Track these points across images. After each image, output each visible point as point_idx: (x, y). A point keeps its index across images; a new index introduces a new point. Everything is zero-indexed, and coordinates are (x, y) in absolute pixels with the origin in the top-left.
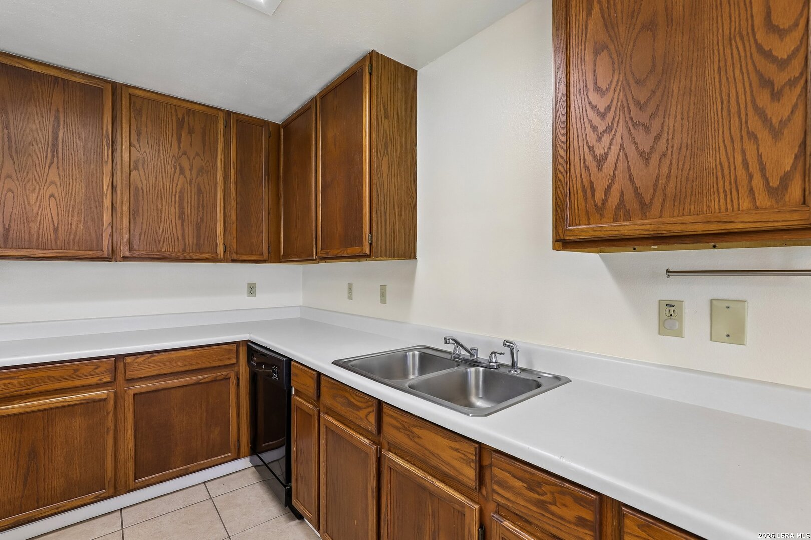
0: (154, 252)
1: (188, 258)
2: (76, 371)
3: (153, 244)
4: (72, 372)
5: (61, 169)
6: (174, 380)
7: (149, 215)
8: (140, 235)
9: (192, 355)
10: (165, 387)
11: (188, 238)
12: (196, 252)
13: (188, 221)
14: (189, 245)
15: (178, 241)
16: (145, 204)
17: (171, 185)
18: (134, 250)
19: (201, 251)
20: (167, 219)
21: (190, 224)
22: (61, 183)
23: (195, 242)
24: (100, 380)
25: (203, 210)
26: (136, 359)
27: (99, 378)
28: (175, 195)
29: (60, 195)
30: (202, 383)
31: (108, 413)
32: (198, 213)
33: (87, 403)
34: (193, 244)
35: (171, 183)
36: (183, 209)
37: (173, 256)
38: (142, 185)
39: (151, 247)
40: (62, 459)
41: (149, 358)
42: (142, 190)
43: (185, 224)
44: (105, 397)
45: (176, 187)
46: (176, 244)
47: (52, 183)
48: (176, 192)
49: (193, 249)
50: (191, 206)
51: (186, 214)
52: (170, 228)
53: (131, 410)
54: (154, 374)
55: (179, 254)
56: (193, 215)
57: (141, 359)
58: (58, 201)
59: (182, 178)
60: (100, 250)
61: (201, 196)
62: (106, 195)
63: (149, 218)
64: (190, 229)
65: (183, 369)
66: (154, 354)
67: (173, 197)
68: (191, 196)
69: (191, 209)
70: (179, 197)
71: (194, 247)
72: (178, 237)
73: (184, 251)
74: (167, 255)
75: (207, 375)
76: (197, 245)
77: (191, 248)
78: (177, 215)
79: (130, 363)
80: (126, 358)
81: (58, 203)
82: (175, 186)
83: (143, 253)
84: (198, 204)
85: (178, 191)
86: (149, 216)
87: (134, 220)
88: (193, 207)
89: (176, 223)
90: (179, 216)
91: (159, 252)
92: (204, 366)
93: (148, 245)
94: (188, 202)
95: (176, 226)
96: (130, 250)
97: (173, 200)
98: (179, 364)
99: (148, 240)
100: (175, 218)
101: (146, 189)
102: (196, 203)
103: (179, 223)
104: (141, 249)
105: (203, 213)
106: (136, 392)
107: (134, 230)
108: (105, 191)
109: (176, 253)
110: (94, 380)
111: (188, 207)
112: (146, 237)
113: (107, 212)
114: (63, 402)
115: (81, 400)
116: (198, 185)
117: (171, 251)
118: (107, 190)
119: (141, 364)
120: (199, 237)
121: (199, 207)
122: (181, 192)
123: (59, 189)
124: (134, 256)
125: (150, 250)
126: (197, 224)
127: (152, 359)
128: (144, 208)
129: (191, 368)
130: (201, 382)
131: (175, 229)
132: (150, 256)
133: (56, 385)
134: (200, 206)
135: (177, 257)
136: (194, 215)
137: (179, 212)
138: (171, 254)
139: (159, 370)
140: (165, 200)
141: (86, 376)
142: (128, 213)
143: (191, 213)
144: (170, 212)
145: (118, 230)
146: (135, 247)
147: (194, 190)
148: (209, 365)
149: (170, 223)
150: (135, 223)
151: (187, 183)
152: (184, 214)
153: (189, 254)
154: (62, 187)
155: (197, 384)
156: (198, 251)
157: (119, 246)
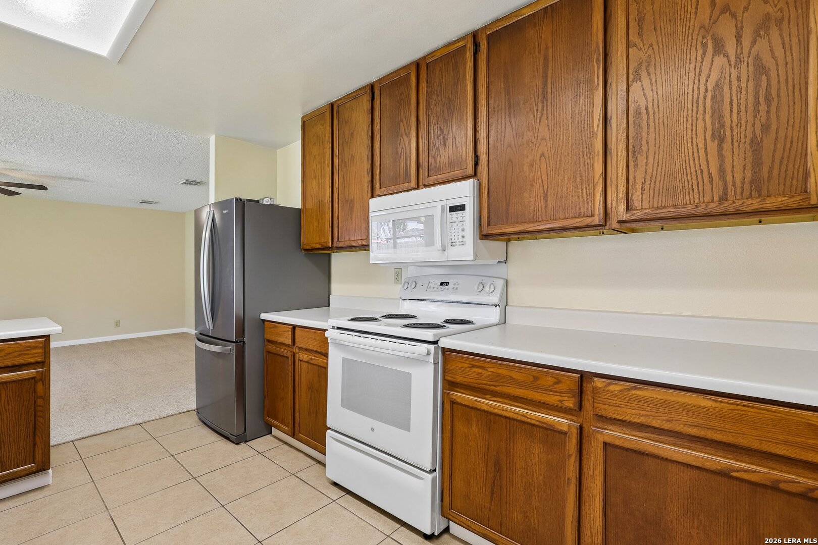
0: (665, 207)
1: (731, 209)
2: (536, 378)
3: (664, 195)
4: (531, 379)
5: (550, 118)
6: (675, 445)
7: (657, 146)
8: (644, 183)
9: (713, 408)
10: (656, 452)
11: (733, 171)
12: (750, 197)
13: (732, 138)
14: (734, 184)
15: (711, 181)
16: (652, 130)
17: (697, 82)
18: (635, 209)
19: (764, 193)
20: (690, 145)
21: (736, 144)
22: (551, 136)
23: (748, 176)
24: (561, 401)
25: (769, 106)
26: (609, 384)
27: (560, 398)
28: (705, 98)
29: (549, 151)
30: (737, 479)
31: (570, 456)
32: (755, 117)
33: (546, 429)
34: (743, 182)
35: (697, 77)
36: (721, 117)
37: (700, 210)
38: (647, 101)
39: (660, 200)
40: (521, 490)
41: (628, 390)
42: (647, 109)
43: (727, 146)
44: (565, 429)
45: (707, 81)
46: (707, 186)
47: (543, 139)
48: (706, 90)
49: (742, 191)
50: (739, 106)
51: (728, 124)
52: (694, 160)
53: (600, 467)
54: (637, 421)
55: (712, 205)
56: (743, 123)
57: (615, 387)
58: (547, 159)
59: (720, 60)
60: (590, 215)
61: (764, 77)
62: (597, 135)
63: (657, 152)
64: (736, 153)
65: (694, 431)
66: (638, 385)
67: (701, 102)
68: (739, 87)
69: (739, 112)
70: (713, 97)
71: (747, 188)
72: (710, 174)
73: (723, 198)
74: (689, 210)
75: (752, 464)
76: (752, 182)
77: (738, 191)
78: (709, 133)
79: (600, 388)
80: (595, 379)
81: (548, 163)
82: (705, 79)
83: (647, 211)
84: (757, 97)
85: (710, 88)
86: (657, 149)
87: (635, 161)
88: (743, 109)
89: (706, 149)
90: (713, 134)
91: (674, 206)
92: (743, 442)
93: (656, 196)
94: (731, 101)
95: (707, 154)
96: (628, 209)
97: (701, 108)
98: (684, 418)
99: (657, 189)
100: (705, 139)
101: (653, 105)
102: (751, 98)
103: (713, 146)
104: (646, 205)
105: (768, 112)
106: (608, 440)
107: (635, 178)
108: (595, 128)
109: (707, 204)
110: (553, 399)
111: (731, 112)
112: (652, 185)
113: (598, 159)
114: (522, 416)
115: (540, 422)
116: (757, 58)
117: (697, 201)
118: (598, 126)
119: (616, 396)
120: (757, 164)
121: (757, 103)
122: (717, 85)
123: (548, 144)
124: (633, 218)
125: (660, 205)
126: (754, 136)
127: (633, 392)
128: (649, 137)
129: (710, 435)
130: (734, 474)
131: (705, 161)
132: (659, 216)
133: (517, 390)
134: (762, 100)
135: (708, 211)
136: (747, 122)
137: (713, 124)
138: (697, 207)
139: (647, 416)
140: (686, 112)
141: (546, 390)
142: (625, 153)
143: (739, 119)
144: (694, 132)
145: (614, 183)
146: (636, 203)
147: (746, 72)
148: (756, 445)
149: (695, 151)
150: (636, 165)
151: (730, 65)
152: (722, 126)
153: (734, 203)
154: (551, 140)
155: (724, 474)
156: (755, 194)
157: (614, 205)
